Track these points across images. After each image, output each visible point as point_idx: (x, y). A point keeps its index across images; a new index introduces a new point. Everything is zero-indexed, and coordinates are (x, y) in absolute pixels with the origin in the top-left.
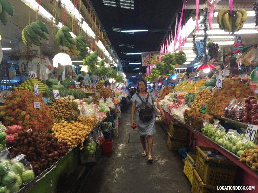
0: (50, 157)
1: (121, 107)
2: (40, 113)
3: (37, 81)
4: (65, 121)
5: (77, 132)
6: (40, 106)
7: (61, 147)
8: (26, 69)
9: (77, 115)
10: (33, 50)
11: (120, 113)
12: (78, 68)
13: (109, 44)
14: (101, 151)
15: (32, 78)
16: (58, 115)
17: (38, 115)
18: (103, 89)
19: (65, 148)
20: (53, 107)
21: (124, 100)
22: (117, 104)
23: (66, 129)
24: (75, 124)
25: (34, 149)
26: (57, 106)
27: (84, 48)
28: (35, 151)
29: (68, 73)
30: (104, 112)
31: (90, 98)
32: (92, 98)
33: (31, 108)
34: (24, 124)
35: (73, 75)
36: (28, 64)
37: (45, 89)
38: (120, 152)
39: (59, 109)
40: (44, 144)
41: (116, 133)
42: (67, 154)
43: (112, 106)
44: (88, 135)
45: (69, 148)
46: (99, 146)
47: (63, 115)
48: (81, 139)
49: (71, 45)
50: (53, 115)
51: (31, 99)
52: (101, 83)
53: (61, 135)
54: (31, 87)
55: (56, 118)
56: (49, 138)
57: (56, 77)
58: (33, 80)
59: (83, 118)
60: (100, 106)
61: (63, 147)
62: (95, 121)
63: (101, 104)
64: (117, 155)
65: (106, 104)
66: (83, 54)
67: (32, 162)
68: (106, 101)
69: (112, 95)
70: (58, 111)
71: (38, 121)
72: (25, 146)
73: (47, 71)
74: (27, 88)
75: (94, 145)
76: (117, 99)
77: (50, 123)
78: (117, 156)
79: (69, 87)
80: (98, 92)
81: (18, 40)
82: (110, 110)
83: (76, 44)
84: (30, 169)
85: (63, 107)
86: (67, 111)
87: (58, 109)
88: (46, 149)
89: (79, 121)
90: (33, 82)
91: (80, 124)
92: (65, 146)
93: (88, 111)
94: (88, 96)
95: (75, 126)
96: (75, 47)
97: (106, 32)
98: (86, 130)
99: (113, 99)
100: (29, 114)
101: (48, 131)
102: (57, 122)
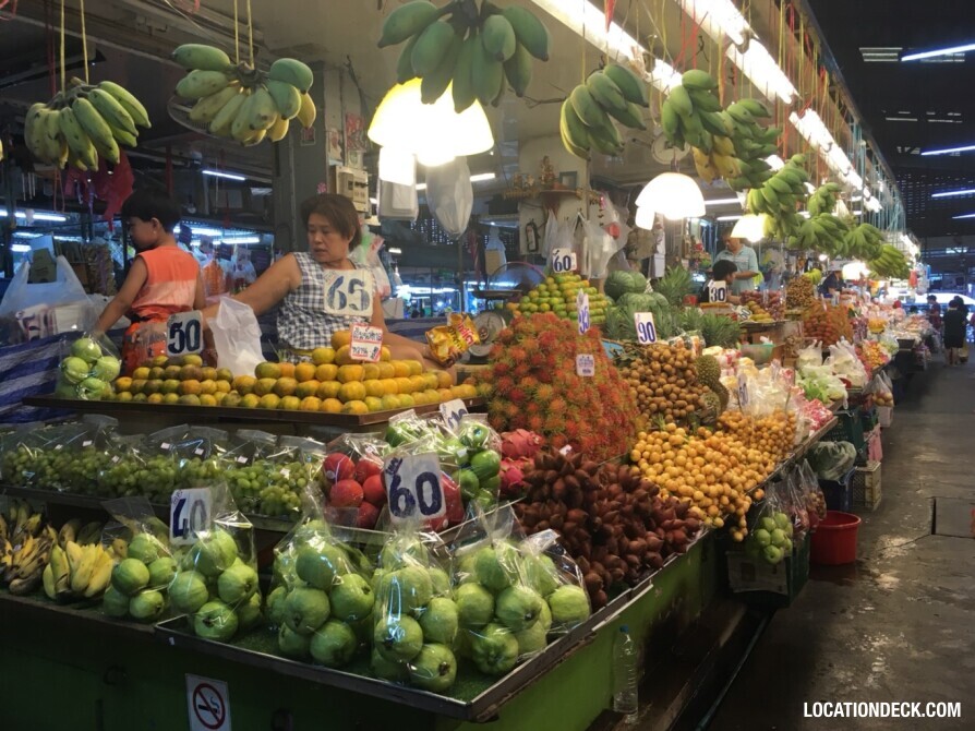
0: (635, 552)
1: (893, 382)
2: (595, 394)
3: (578, 281)
4: (678, 426)
5: (724, 473)
6: (596, 367)
7: (668, 521)
8: (540, 241)
9: (718, 408)
10: (562, 174)
11: (889, 406)
12: (713, 228)
13: (852, 121)
14: (808, 555)
15: (563, 271)
16: (653, 402)
17: (589, 400)
18: (816, 308)
19: (682, 525)
20: (635, 373)
21: (907, 352)
22: (875, 367)
23: (681, 458)
24: (714, 438)
25: (585, 516)
26: (649, 371)
27: (760, 146)
28: (588, 523)
29: (677, 247)
30: (821, 399)
31: (762, 342)
32: (771, 343)
33: (568, 375)
34: (547, 427)
35: (695, 256)
36: (546, 222)
37: (603, 308)
38: (895, 572)
39: (656, 381)
40: (614, 503)
41: (871, 489)
42: (688, 547)
43: (858, 374)
44: (763, 486)
45: (697, 529)
46: (804, 533)
47: (670, 403)
48: (740, 501)
49: (713, 139)
50: (635, 403)
51: (568, 343)
52: (807, 282)
53: (665, 475)
54: (560, 303)
55: (646, 415)
56: (630, 485)
57: (633, 265)
58: (564, 278)
59: (740, 420)
60: (806, 375)
61: (677, 521)
62: (788, 433)
63: (807, 367)
64: (877, 580)
65: (828, 367)
66: (753, 172)
67: (579, 560)
68: (831, 357)
69: (858, 329)
70: (650, 387)
71: (588, 422)
72: (557, 502)
73: (608, 245)
74: (547, 306)
75: (784, 528)
76: (878, 350)
77: (628, 430)
78: (877, 584)
79: (685, 301)
80: (793, 320)
81: (516, 143)
82: (849, 394)
83: (732, 134)
84: (575, 582)
85: (669, 375)
86: (683, 390)
87: (651, 382)
88: (620, 522)
89: (727, 429)
90: (566, 285)
91: (730, 443)
92: (683, 519)
93: (758, 392)
94: (754, 335)
95: (716, 448)
96: (728, 144)
97: (843, 72)
98: (755, 465)
99: (859, 347)
100: (563, 395)
101: (622, 457)
102: (648, 428)
